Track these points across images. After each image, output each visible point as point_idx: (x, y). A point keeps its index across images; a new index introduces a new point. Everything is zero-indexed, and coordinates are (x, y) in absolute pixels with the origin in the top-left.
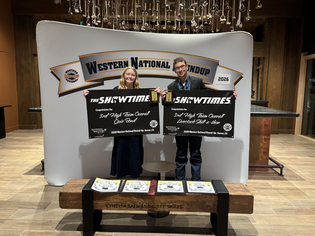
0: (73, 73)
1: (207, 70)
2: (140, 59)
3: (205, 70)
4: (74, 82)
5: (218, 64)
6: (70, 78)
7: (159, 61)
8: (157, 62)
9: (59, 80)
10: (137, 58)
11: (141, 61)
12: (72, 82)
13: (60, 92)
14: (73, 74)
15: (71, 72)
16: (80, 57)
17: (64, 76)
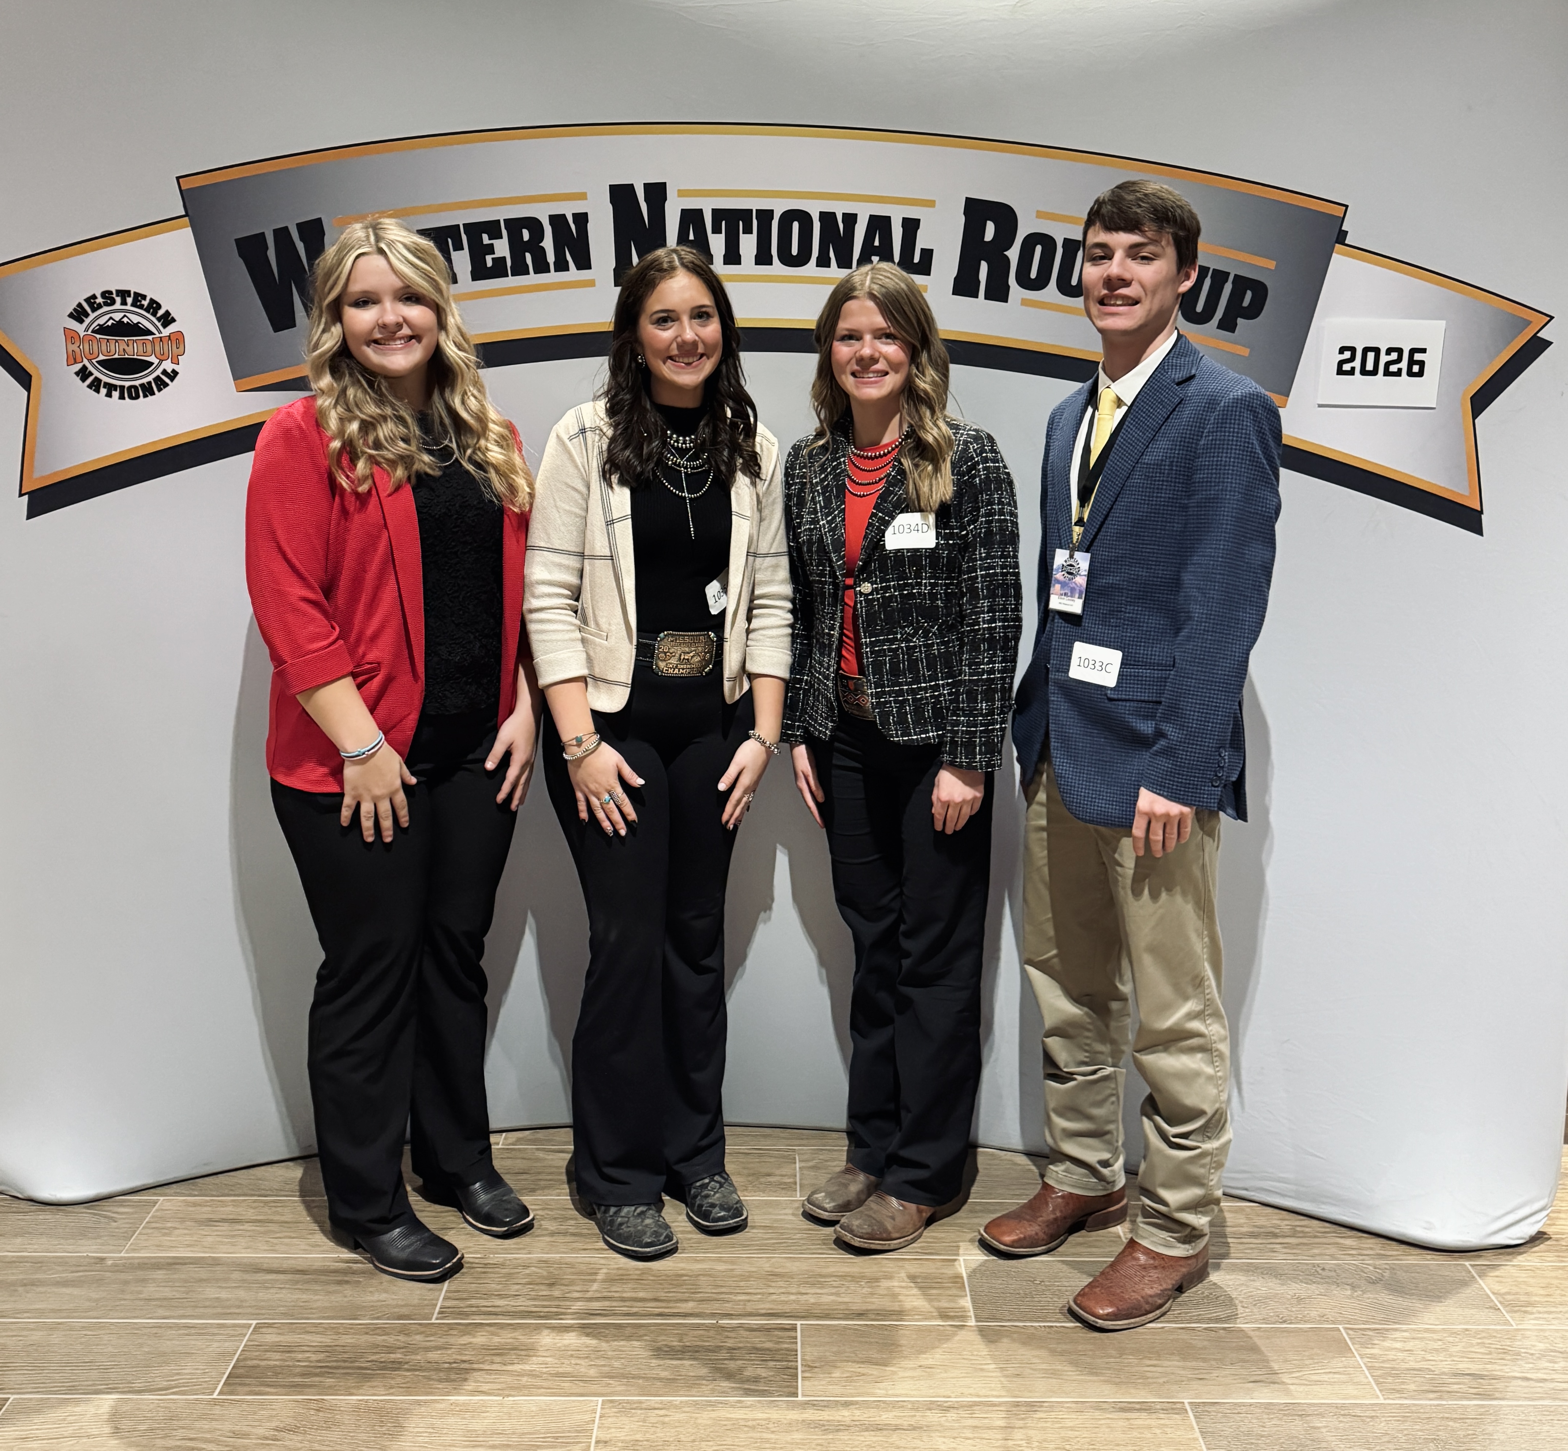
0: (135, 319)
1: (1242, 284)
2: (682, 193)
3: (1228, 288)
4: (148, 390)
5: (1341, 237)
6: (111, 365)
7: (840, 209)
8: (827, 218)
9: (24, 378)
10: (664, 185)
11: (692, 218)
12: (133, 393)
13: (37, 475)
14: (135, 330)
15: (117, 313)
16: (186, 184)
17: (59, 349)
